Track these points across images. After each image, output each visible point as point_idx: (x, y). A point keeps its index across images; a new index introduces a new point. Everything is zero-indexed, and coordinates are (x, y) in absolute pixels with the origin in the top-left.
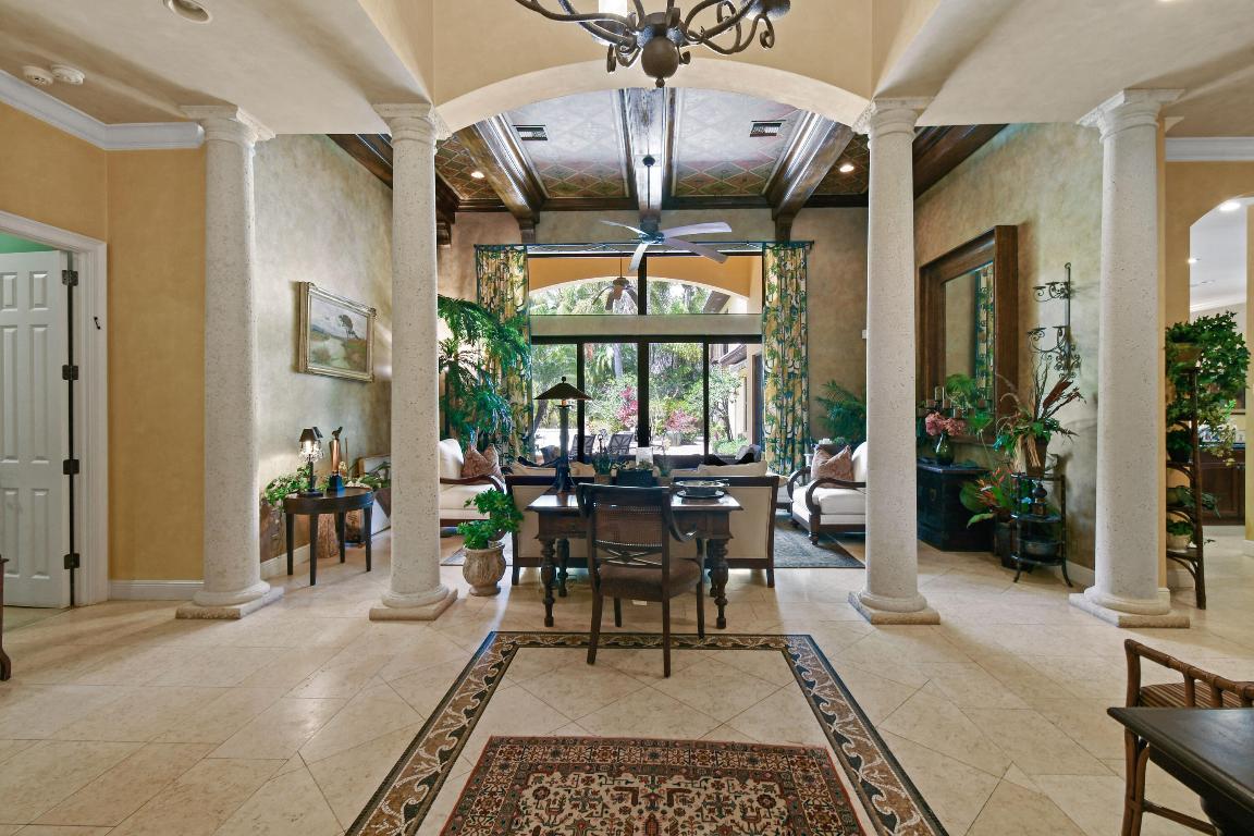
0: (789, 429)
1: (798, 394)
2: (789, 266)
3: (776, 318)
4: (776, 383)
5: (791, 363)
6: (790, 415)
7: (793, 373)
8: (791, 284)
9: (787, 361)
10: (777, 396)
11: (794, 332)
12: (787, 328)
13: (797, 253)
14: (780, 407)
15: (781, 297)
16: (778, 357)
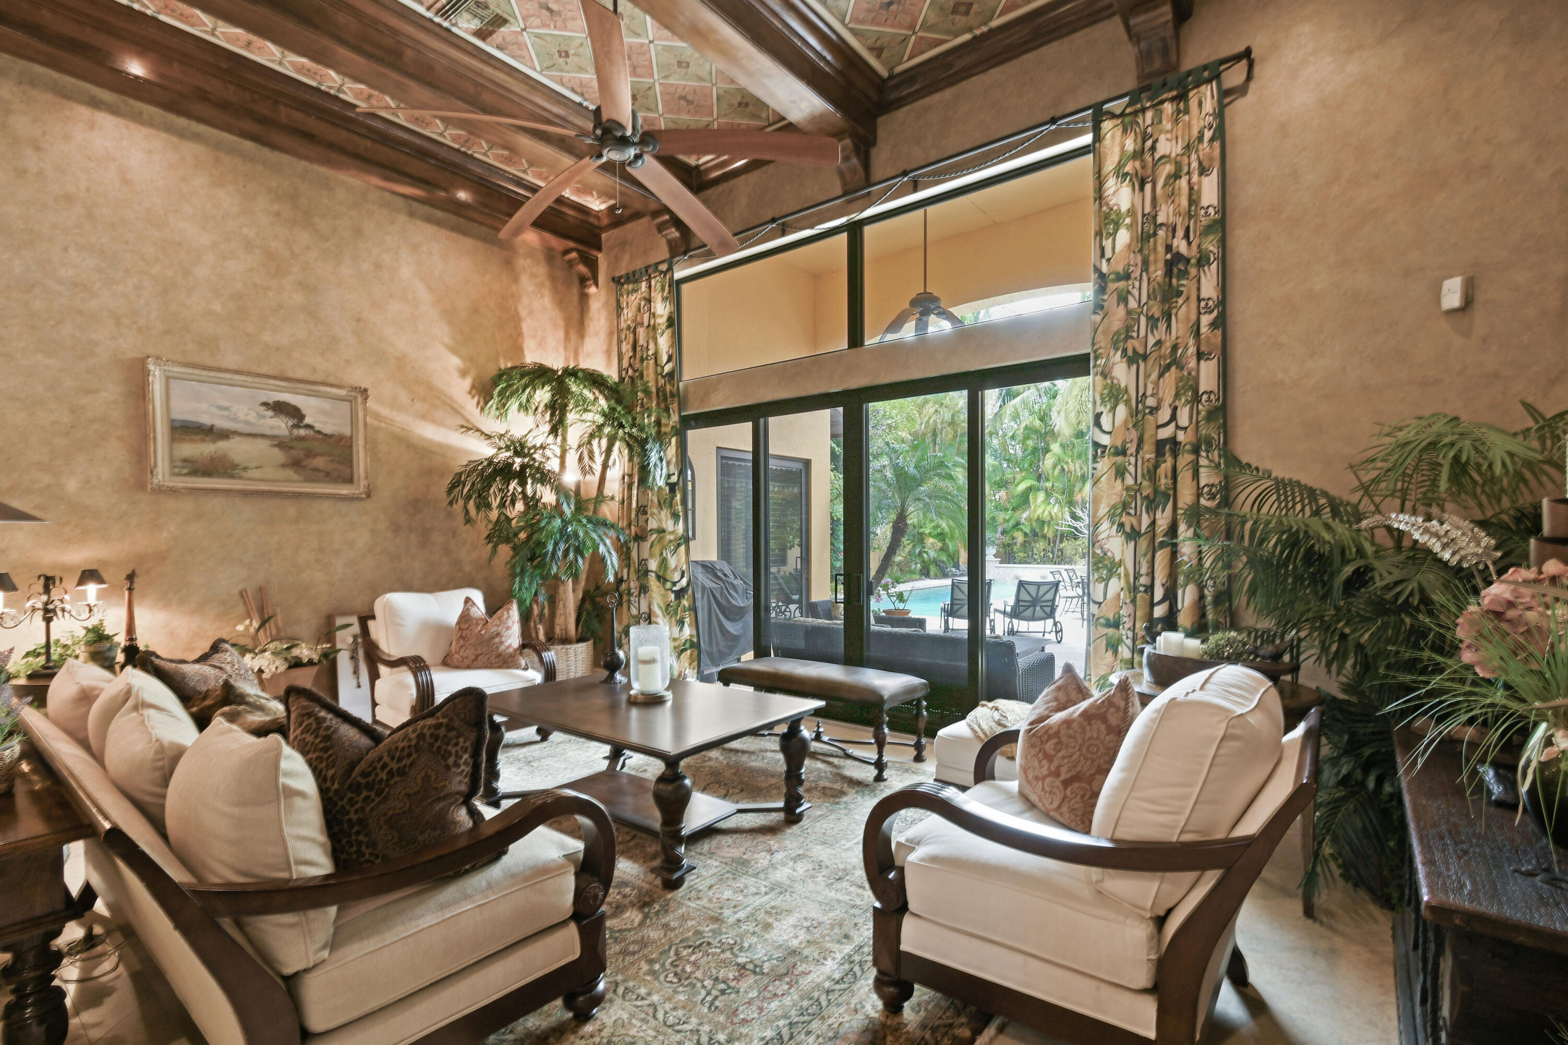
0: (1159, 594)
1: (1186, 496)
2: (1165, 147)
3: (1123, 298)
4: (1120, 473)
5: (1164, 415)
6: (1162, 557)
7: (1173, 441)
8: (1172, 196)
9: (1154, 410)
10: (1125, 506)
11: (1179, 328)
12: (1153, 322)
13: (1193, 103)
14: (1133, 535)
15: (1144, 239)
16: (1128, 402)
